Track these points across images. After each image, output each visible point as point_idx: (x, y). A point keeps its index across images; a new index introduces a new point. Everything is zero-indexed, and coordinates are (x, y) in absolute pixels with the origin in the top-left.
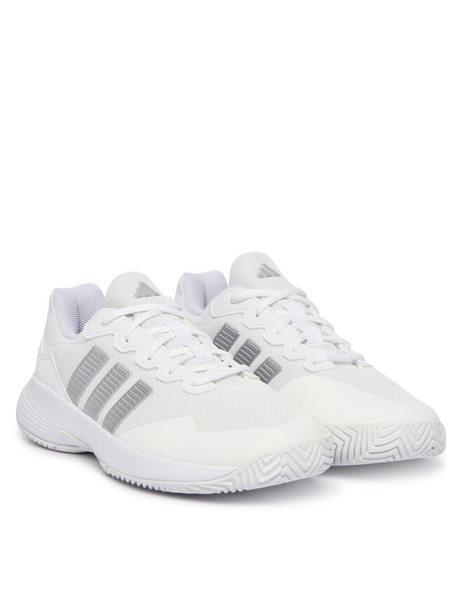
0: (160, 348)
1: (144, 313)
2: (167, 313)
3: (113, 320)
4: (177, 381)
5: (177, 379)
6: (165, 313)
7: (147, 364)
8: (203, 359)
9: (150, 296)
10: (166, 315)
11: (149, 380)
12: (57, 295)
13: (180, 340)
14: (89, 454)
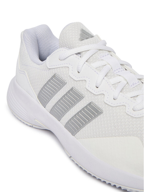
0: (104, 79)
1: (87, 52)
2: (101, 50)
3: (66, 58)
4: (121, 106)
5: (121, 104)
6: (100, 50)
7: (96, 91)
8: (133, 85)
9: (89, 38)
10: (101, 51)
11: (98, 103)
12: (26, 34)
13: (115, 71)
14: (48, 131)
